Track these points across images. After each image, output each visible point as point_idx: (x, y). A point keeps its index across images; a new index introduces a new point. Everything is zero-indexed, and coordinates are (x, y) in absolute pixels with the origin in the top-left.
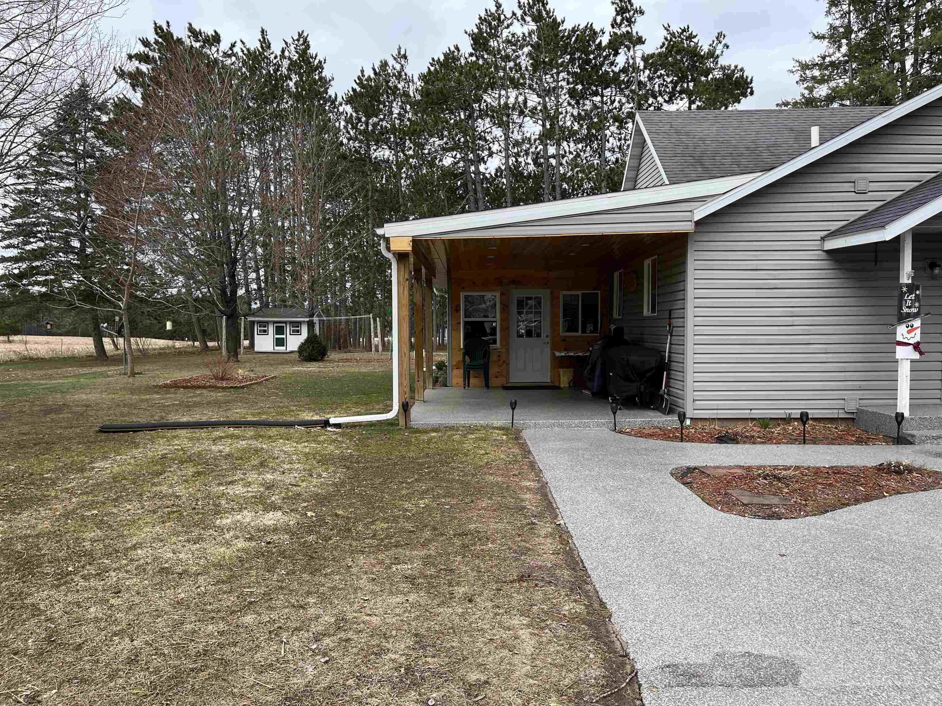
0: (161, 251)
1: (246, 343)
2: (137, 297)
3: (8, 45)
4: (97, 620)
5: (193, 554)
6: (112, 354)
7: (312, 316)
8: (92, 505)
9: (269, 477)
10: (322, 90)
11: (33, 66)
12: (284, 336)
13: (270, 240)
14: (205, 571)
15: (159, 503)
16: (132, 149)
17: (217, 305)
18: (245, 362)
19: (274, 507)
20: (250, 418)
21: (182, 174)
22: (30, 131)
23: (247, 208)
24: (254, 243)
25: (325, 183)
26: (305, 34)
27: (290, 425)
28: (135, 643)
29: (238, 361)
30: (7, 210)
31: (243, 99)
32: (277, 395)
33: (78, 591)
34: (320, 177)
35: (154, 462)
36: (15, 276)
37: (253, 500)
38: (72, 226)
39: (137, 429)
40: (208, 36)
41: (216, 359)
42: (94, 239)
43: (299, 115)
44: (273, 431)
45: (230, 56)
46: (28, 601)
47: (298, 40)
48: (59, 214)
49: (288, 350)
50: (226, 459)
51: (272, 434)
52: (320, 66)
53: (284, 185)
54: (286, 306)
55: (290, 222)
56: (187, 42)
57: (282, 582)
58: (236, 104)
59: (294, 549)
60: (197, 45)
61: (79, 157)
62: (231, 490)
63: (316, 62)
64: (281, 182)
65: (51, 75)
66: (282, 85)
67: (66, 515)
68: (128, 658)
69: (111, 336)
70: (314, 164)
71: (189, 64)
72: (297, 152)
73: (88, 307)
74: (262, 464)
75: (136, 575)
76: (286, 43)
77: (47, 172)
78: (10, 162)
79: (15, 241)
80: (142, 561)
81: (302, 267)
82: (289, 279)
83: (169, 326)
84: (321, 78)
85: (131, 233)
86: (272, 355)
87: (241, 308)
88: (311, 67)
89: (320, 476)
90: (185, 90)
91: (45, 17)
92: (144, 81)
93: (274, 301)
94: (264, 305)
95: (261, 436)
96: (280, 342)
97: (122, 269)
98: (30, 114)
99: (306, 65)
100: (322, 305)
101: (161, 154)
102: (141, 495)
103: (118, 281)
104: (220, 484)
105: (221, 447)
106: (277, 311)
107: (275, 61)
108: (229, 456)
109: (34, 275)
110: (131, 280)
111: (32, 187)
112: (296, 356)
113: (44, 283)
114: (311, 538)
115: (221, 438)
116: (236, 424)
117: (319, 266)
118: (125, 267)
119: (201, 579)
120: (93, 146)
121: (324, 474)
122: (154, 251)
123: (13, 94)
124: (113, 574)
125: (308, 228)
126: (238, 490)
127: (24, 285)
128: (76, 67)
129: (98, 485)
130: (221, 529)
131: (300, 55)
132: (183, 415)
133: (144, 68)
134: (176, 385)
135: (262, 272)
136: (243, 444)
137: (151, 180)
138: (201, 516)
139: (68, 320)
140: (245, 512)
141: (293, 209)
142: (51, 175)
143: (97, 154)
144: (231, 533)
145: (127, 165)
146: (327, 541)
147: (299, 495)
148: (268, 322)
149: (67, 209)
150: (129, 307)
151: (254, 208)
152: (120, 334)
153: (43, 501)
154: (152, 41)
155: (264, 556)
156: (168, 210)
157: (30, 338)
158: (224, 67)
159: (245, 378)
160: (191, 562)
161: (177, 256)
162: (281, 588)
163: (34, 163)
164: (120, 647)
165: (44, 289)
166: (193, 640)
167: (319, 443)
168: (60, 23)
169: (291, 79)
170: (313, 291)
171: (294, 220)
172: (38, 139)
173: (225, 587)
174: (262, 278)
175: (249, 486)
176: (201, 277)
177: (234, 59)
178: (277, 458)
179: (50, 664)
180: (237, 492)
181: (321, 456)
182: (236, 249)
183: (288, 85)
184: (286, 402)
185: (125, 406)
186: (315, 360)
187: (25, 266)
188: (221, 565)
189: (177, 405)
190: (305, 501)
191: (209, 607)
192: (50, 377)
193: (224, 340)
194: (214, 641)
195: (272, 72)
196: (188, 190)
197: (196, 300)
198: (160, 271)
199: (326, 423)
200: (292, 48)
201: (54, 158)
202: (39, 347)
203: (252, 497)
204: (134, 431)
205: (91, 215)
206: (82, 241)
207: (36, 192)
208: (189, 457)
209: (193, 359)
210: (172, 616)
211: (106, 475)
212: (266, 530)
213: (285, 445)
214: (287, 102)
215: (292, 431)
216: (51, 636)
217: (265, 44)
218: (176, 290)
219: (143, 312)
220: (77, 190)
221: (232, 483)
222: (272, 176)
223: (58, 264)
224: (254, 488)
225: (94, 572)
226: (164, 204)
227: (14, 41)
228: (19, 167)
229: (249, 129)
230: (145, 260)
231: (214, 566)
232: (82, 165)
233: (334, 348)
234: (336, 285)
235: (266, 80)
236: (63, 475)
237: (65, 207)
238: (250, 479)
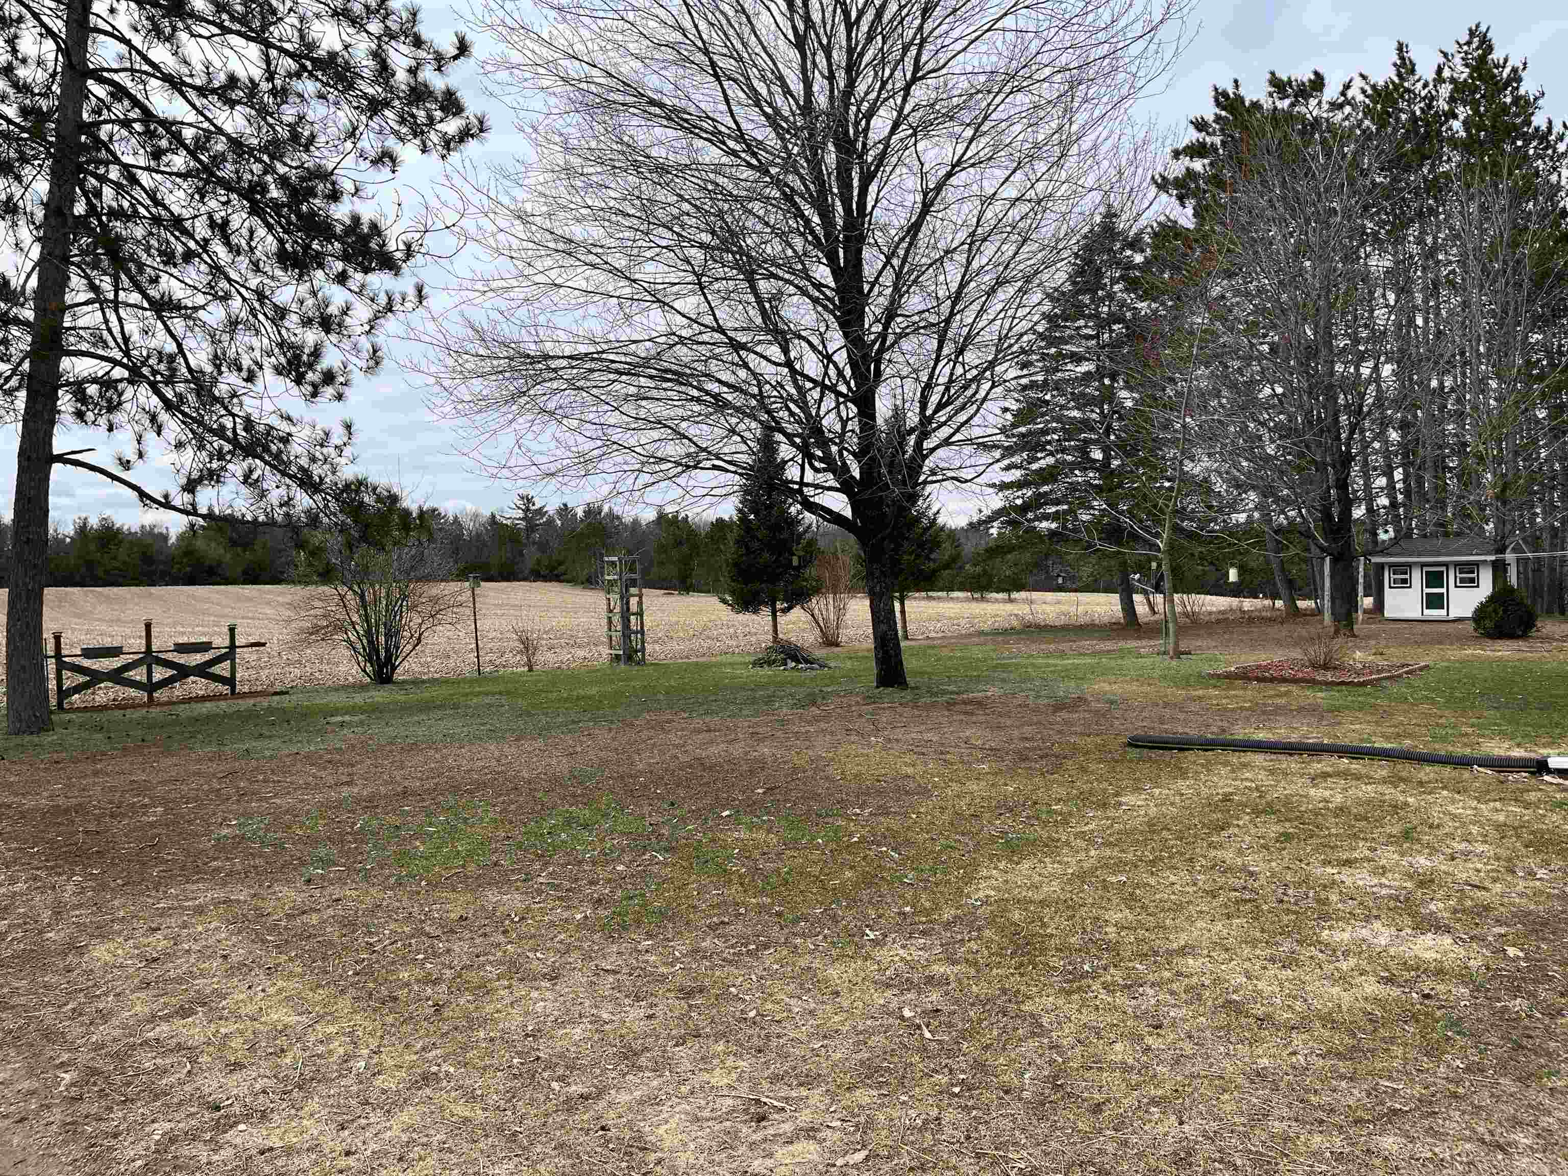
0: (1221, 454)
1: (1368, 602)
2: (1182, 530)
3: (1007, 179)
4: (1126, 1069)
5: (1281, 985)
6: (1146, 620)
7: (1502, 550)
8: (1119, 866)
9: (1422, 862)
10: (1518, 121)
11: (1039, 202)
12: (1444, 590)
13: (1415, 416)
14: (1302, 1025)
15: (1221, 881)
16: (1178, 298)
17: (1315, 538)
18: (1369, 637)
19: (1438, 927)
20: (1380, 744)
21: (1256, 324)
22: (1037, 297)
23: (1371, 364)
24: (1385, 424)
25: (1529, 295)
26: (1483, 29)
27: (1464, 763)
28: (1186, 1128)
29: (1354, 636)
30: (1009, 416)
31: (1364, 173)
32: (1433, 702)
33: (1097, 1008)
34: (1519, 285)
35: (1211, 805)
36: (1016, 508)
37: (1392, 904)
38: (1092, 430)
39: (1183, 745)
40: (1303, 84)
41: (1313, 630)
42: (1121, 446)
43: (1473, 178)
44: (1427, 772)
45: (1341, 106)
46: (1027, 1007)
47: (1469, 43)
48: (1075, 414)
49: (1452, 615)
50: (1337, 816)
51: (1425, 779)
52: (1516, 77)
53: (1443, 312)
54: (1446, 534)
55: (1455, 378)
56: (1267, 104)
57: (1457, 1084)
58: (1351, 184)
59: (1479, 1020)
60: (1284, 104)
61: (1103, 324)
62: (1348, 877)
63: (1507, 70)
64: (1437, 307)
65: (1063, 209)
66: (1439, 132)
67: (1082, 876)
68: (1175, 1153)
69: (1145, 593)
70: (1505, 262)
71: (1272, 136)
72: (1470, 246)
73: (1114, 549)
74: (1407, 835)
75: (1186, 1002)
76: (1445, 55)
77: (1060, 354)
78: (1011, 346)
79: (1016, 459)
80: (1195, 980)
81: (1481, 459)
82: (1452, 483)
83: (1233, 575)
84: (1517, 100)
85: (1176, 431)
86: (1419, 626)
87: (1359, 539)
88: (1496, 84)
89: (1531, 874)
90: (1264, 182)
91: (1054, 125)
92: (1198, 187)
93: (1423, 524)
94: (1404, 535)
95: (1402, 779)
96: (1435, 601)
97: (1162, 487)
98: (1037, 272)
99: (1485, 82)
100: (1523, 528)
101: (1223, 297)
102: (1191, 860)
103: (1155, 506)
104: (1326, 863)
105: (1327, 793)
106: (1428, 544)
107: (1423, 94)
108: (1341, 809)
109: (1041, 506)
110: (1175, 504)
111: (1040, 378)
112: (1470, 626)
113: (1055, 517)
114: (1518, 1004)
115: (1325, 775)
116: (1355, 753)
117: (1516, 454)
118: (1167, 484)
119: (1298, 1040)
120: (1123, 304)
121: (1541, 873)
122: (1210, 455)
123: (1014, 248)
124: (1150, 992)
125: (1493, 384)
126: (1361, 878)
127: (1028, 521)
128: (1099, 188)
129: (1127, 833)
130: (1331, 950)
131: (1474, 69)
132: (1258, 728)
133: (1198, 165)
134: (1245, 676)
135: (1398, 475)
136: (1368, 790)
137: (1207, 341)
138: (1293, 917)
139: (1086, 571)
140: (1377, 925)
141: (1462, 354)
142: (1064, 357)
143: (1129, 315)
144: (1352, 962)
145: (1171, 324)
146: (1552, 1017)
147: (1487, 908)
148: (1410, 565)
149: (1085, 405)
150: (1172, 547)
151: (1386, 362)
152: (1158, 589)
153: (1051, 847)
154: (1210, 118)
155: (1417, 1021)
156: (1233, 386)
157: (1036, 595)
158: (1331, 128)
159: (1367, 668)
160: (1278, 1001)
161: (1247, 459)
162: (1455, 1095)
163: (1043, 344)
164: (1161, 1129)
165: (1054, 526)
166: (1287, 1155)
167: (1527, 806)
168: (1075, 128)
169: (1455, 117)
170: (1504, 503)
171: (1464, 374)
172: (1047, 307)
173: (1343, 1067)
174: (1398, 486)
175: (1383, 874)
176: (1285, 492)
177: (1348, 109)
178: (1438, 826)
179: (1054, 1127)
180: (1361, 883)
181: (1533, 833)
182: (1350, 437)
183: (1450, 129)
184: (1449, 717)
185: (1166, 705)
186: (1511, 636)
187: (1030, 493)
188: (1333, 1021)
189: (1247, 709)
190: (1499, 922)
191: (1314, 1099)
192: (1062, 654)
193: (1327, 598)
194: (1324, 1167)
195: (1418, 113)
196: (1266, 348)
197: (1279, 530)
198: (1220, 486)
199: (1541, 767)
200: (1458, 60)
201: (1068, 332)
202: (1048, 608)
203: (1390, 897)
204: (1181, 750)
205: (1118, 410)
206: (1106, 450)
207: (1045, 385)
208: (1269, 804)
209: (1274, 631)
210: (1246, 1096)
211: (1138, 821)
212: (1419, 968)
213: (1453, 801)
214: (1449, 160)
215: (1466, 775)
216: (1056, 1077)
217: (1405, 67)
218: (1244, 515)
219: (1192, 555)
220: (1100, 373)
221: (1348, 863)
222: (1419, 298)
223: (1073, 487)
224: (1394, 881)
225: (1121, 981)
226: (1227, 377)
227: (1014, 172)
228: (1023, 351)
229: (1377, 224)
230: (1196, 471)
231: (1320, 1018)
232: (1106, 336)
233: (1549, 612)
234: (1553, 488)
235: (1408, 131)
236: (1079, 810)
237: (1083, 401)
238: (1383, 862)
